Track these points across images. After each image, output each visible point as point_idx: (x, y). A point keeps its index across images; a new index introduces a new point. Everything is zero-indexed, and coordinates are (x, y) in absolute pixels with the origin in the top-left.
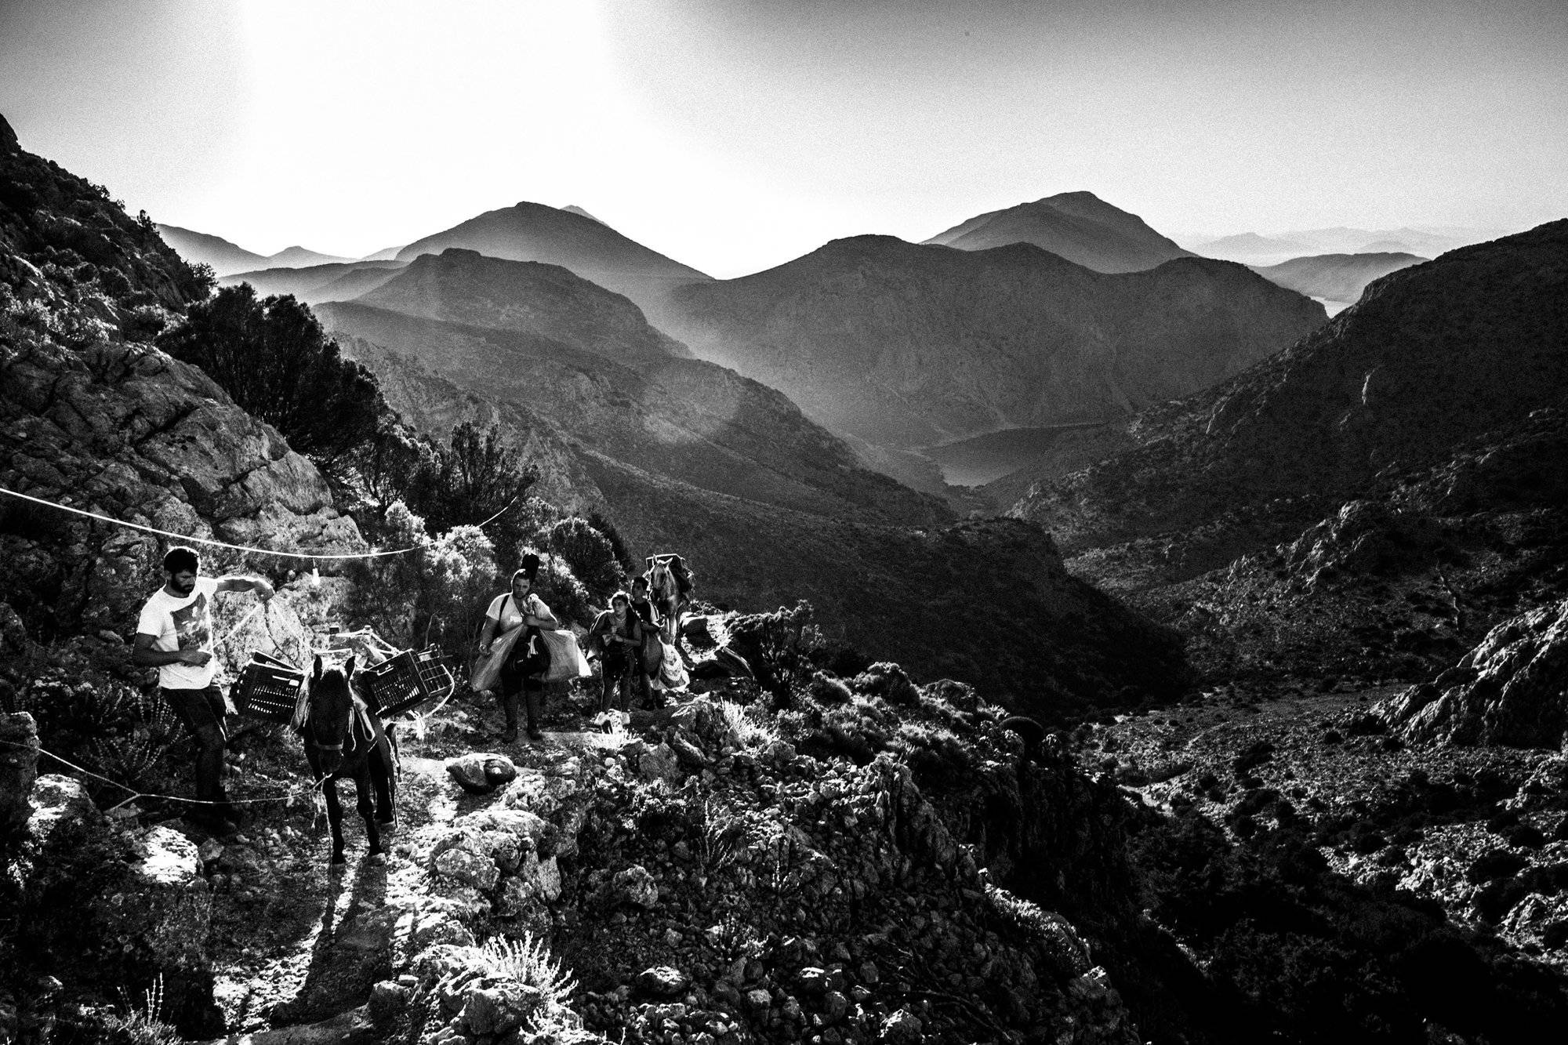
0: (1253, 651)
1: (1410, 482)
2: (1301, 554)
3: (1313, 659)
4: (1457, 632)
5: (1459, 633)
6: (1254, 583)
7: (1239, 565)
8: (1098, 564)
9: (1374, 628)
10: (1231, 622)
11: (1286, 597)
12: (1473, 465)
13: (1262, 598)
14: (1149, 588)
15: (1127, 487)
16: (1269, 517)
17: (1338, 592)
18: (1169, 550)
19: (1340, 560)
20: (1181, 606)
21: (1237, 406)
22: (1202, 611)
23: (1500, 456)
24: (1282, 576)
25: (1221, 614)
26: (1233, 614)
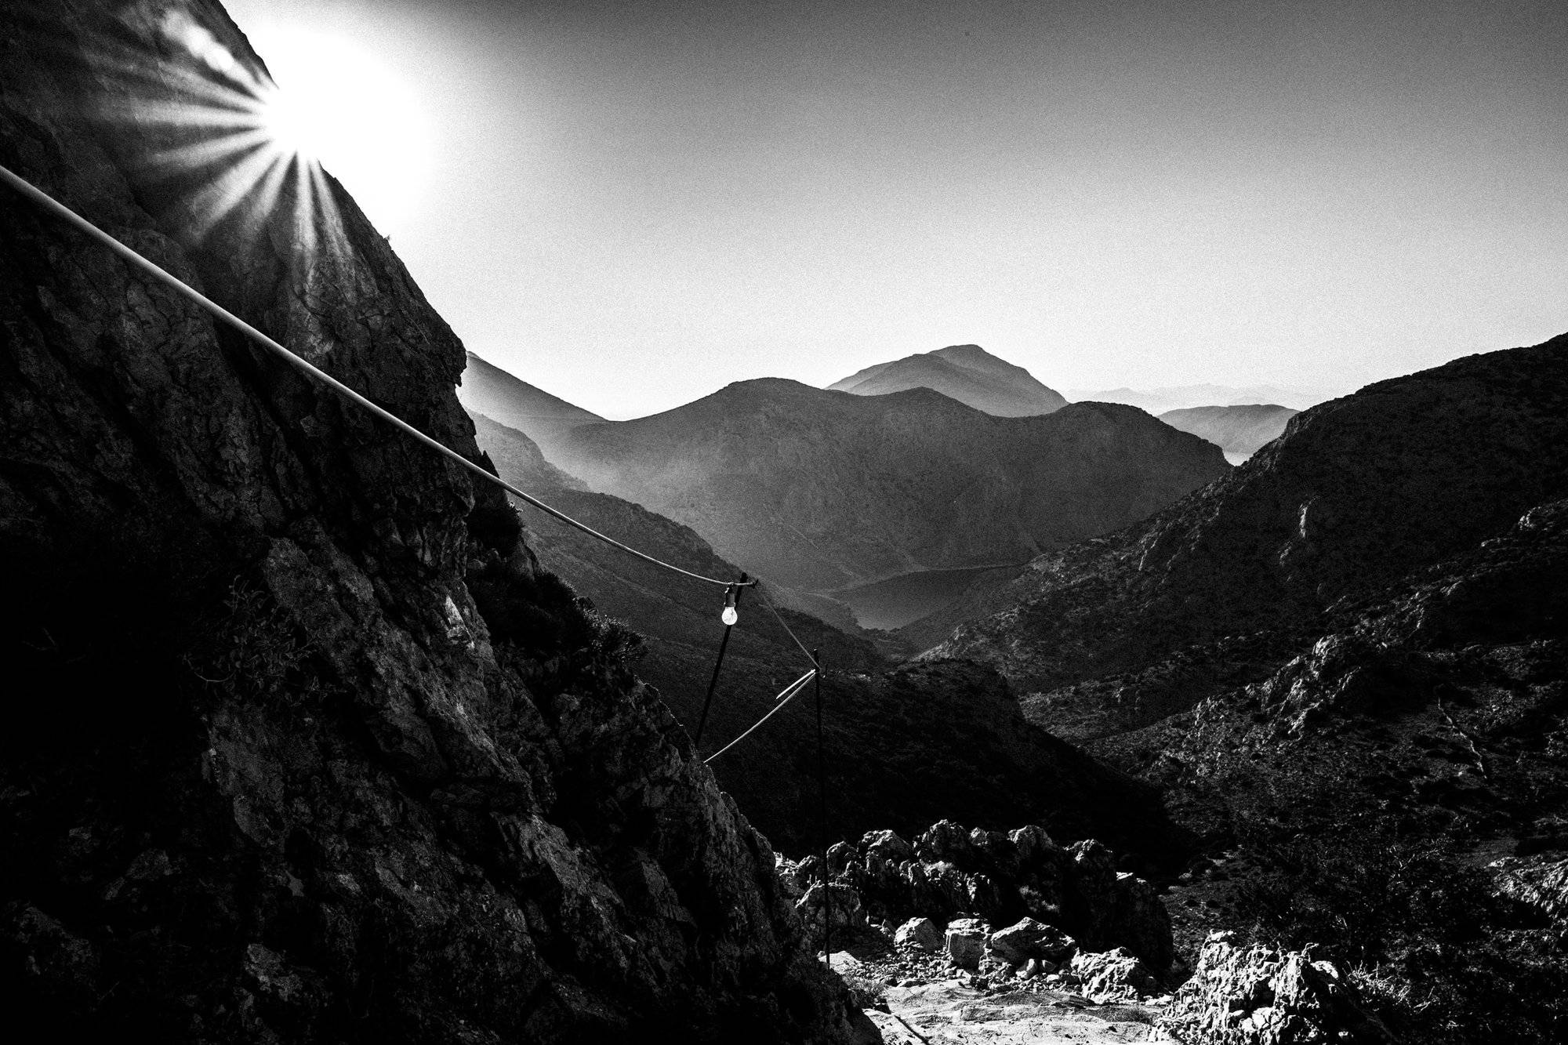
0: (1251, 807)
1: (1373, 616)
2: (1279, 694)
3: (1324, 815)
4: (1486, 781)
5: (1490, 782)
6: (1228, 728)
7: (1205, 708)
8: (1043, 710)
9: (1385, 777)
10: (1212, 773)
11: (1270, 742)
12: (1438, 596)
13: (1243, 744)
14: (1104, 735)
15: (1061, 627)
16: (1223, 655)
17: (1330, 736)
18: (1122, 694)
19: (1327, 700)
20: (1147, 756)
21: (1168, 543)
22: (1174, 761)
23: (1467, 586)
24: (1262, 720)
25: (1196, 764)
26: (1211, 762)
